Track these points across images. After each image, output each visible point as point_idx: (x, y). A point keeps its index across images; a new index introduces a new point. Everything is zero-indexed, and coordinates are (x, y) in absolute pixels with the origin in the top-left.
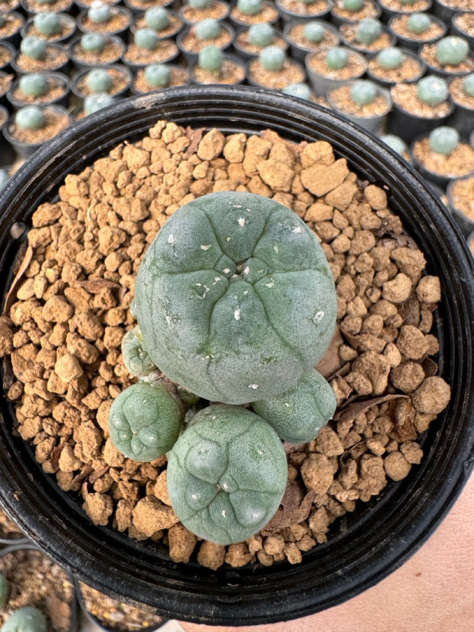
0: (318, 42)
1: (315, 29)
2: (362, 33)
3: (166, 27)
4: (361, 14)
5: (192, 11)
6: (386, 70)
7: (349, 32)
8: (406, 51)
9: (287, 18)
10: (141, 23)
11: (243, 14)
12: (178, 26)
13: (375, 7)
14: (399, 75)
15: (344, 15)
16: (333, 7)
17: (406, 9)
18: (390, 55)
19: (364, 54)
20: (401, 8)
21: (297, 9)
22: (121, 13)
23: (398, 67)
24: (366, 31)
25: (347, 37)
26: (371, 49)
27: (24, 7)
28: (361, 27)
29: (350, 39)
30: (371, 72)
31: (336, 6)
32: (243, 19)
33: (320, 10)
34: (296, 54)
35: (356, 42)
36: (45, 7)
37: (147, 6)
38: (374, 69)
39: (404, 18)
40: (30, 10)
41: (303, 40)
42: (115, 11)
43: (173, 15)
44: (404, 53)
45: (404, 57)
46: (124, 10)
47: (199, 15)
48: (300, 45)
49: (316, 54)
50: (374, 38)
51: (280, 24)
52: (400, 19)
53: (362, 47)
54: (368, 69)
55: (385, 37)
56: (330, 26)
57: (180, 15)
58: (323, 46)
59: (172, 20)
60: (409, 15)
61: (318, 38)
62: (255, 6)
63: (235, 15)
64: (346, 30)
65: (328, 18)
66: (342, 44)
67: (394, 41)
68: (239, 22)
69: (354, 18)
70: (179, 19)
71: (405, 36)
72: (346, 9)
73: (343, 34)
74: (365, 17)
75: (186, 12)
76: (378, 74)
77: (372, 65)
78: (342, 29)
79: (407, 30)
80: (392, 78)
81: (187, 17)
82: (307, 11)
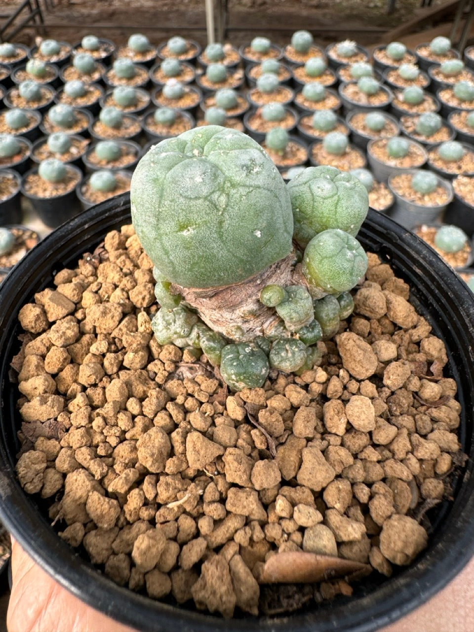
0: (378, 131)
1: (377, 118)
2: (422, 125)
3: (233, 106)
4: (421, 107)
5: (260, 95)
6: (447, 162)
7: (409, 124)
8: (466, 145)
9: (349, 106)
10: (210, 102)
11: (306, 100)
12: (244, 107)
13: (435, 102)
14: (459, 168)
15: (404, 107)
16: (394, 99)
17: (464, 106)
18: (452, 148)
19: (424, 145)
20: (460, 104)
21: (359, 99)
22: (192, 91)
23: (458, 160)
24: (427, 124)
25: (407, 127)
26: (431, 141)
27: (105, 80)
28: (422, 119)
29: (410, 130)
30: (431, 162)
31: (397, 98)
32: (307, 104)
33: (381, 101)
34: (356, 140)
35: (415, 133)
36: (124, 82)
37: (216, 87)
38: (435, 160)
39: (463, 114)
40: (110, 82)
41: (364, 128)
42: (187, 89)
43: (241, 96)
44: (464, 147)
45: (465, 151)
46: (195, 89)
47: (265, 98)
48: (361, 132)
49: (377, 142)
50: (433, 131)
51: (342, 111)
52: (459, 114)
53: (422, 138)
54: (428, 160)
55: (445, 130)
56: (391, 117)
57: (248, 96)
58: (383, 134)
59: (240, 100)
60: (468, 111)
61: (379, 127)
62: (319, 94)
63: (299, 100)
64: (406, 121)
65: (388, 109)
66: (402, 134)
67: (454, 135)
68: (303, 107)
69: (414, 110)
70: (246, 100)
71: (465, 131)
72: (405, 102)
73: (403, 125)
74: (425, 110)
75: (253, 94)
76: (438, 165)
77: (432, 156)
78: (402, 120)
79: (467, 126)
80: (452, 170)
81: (254, 99)
82: (369, 101)
